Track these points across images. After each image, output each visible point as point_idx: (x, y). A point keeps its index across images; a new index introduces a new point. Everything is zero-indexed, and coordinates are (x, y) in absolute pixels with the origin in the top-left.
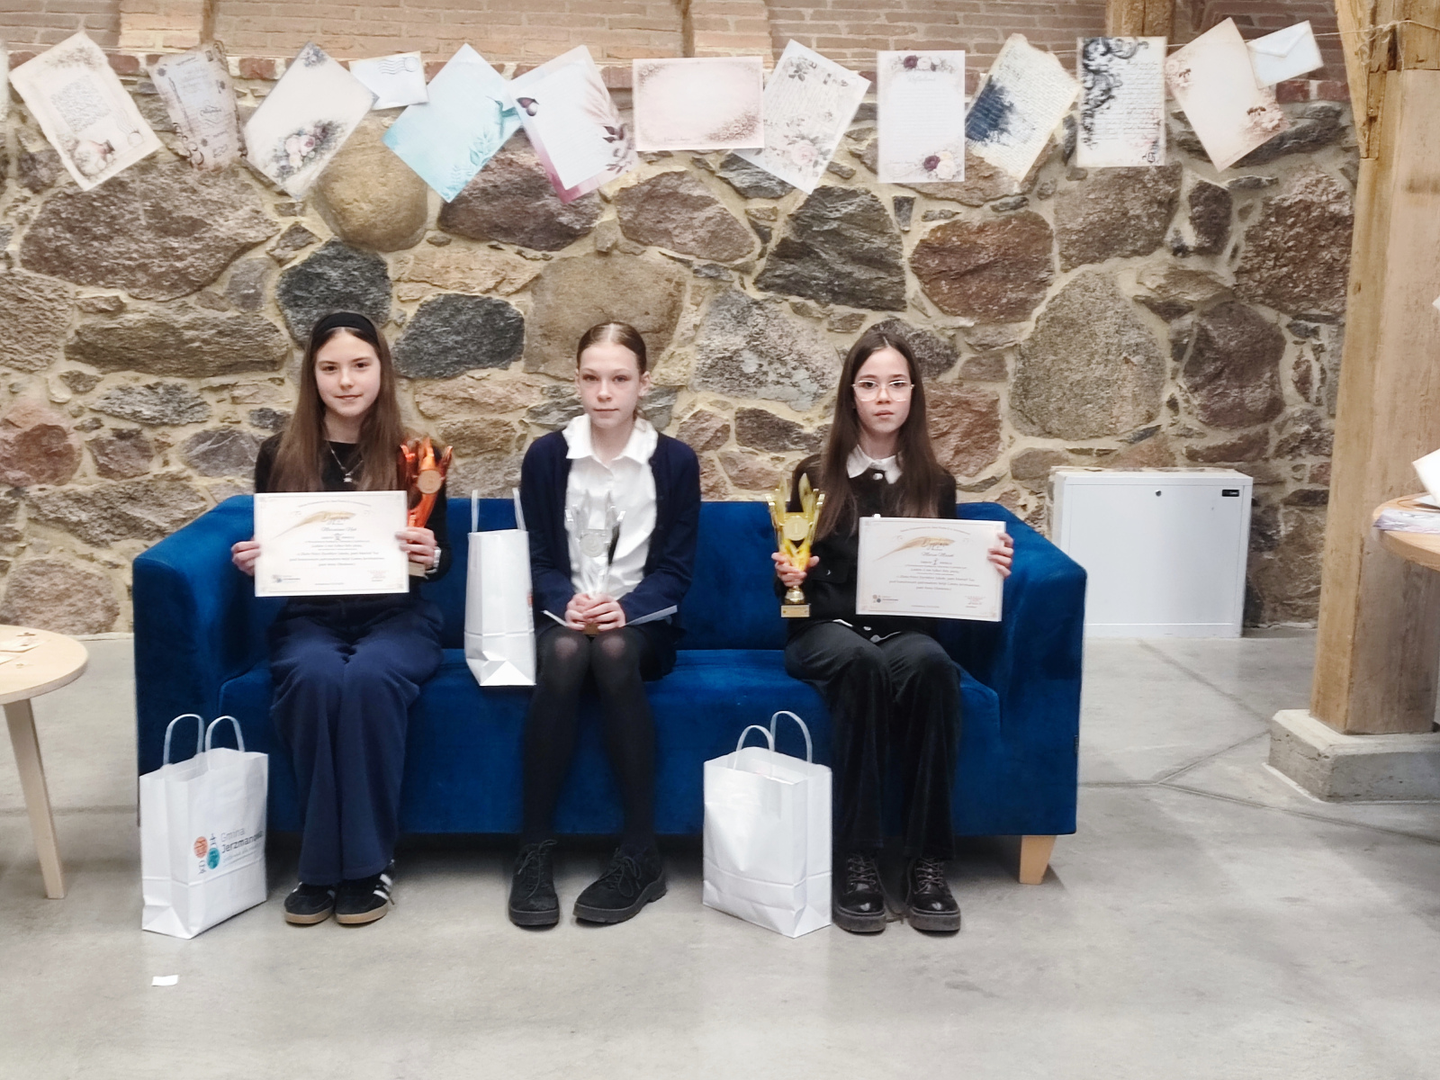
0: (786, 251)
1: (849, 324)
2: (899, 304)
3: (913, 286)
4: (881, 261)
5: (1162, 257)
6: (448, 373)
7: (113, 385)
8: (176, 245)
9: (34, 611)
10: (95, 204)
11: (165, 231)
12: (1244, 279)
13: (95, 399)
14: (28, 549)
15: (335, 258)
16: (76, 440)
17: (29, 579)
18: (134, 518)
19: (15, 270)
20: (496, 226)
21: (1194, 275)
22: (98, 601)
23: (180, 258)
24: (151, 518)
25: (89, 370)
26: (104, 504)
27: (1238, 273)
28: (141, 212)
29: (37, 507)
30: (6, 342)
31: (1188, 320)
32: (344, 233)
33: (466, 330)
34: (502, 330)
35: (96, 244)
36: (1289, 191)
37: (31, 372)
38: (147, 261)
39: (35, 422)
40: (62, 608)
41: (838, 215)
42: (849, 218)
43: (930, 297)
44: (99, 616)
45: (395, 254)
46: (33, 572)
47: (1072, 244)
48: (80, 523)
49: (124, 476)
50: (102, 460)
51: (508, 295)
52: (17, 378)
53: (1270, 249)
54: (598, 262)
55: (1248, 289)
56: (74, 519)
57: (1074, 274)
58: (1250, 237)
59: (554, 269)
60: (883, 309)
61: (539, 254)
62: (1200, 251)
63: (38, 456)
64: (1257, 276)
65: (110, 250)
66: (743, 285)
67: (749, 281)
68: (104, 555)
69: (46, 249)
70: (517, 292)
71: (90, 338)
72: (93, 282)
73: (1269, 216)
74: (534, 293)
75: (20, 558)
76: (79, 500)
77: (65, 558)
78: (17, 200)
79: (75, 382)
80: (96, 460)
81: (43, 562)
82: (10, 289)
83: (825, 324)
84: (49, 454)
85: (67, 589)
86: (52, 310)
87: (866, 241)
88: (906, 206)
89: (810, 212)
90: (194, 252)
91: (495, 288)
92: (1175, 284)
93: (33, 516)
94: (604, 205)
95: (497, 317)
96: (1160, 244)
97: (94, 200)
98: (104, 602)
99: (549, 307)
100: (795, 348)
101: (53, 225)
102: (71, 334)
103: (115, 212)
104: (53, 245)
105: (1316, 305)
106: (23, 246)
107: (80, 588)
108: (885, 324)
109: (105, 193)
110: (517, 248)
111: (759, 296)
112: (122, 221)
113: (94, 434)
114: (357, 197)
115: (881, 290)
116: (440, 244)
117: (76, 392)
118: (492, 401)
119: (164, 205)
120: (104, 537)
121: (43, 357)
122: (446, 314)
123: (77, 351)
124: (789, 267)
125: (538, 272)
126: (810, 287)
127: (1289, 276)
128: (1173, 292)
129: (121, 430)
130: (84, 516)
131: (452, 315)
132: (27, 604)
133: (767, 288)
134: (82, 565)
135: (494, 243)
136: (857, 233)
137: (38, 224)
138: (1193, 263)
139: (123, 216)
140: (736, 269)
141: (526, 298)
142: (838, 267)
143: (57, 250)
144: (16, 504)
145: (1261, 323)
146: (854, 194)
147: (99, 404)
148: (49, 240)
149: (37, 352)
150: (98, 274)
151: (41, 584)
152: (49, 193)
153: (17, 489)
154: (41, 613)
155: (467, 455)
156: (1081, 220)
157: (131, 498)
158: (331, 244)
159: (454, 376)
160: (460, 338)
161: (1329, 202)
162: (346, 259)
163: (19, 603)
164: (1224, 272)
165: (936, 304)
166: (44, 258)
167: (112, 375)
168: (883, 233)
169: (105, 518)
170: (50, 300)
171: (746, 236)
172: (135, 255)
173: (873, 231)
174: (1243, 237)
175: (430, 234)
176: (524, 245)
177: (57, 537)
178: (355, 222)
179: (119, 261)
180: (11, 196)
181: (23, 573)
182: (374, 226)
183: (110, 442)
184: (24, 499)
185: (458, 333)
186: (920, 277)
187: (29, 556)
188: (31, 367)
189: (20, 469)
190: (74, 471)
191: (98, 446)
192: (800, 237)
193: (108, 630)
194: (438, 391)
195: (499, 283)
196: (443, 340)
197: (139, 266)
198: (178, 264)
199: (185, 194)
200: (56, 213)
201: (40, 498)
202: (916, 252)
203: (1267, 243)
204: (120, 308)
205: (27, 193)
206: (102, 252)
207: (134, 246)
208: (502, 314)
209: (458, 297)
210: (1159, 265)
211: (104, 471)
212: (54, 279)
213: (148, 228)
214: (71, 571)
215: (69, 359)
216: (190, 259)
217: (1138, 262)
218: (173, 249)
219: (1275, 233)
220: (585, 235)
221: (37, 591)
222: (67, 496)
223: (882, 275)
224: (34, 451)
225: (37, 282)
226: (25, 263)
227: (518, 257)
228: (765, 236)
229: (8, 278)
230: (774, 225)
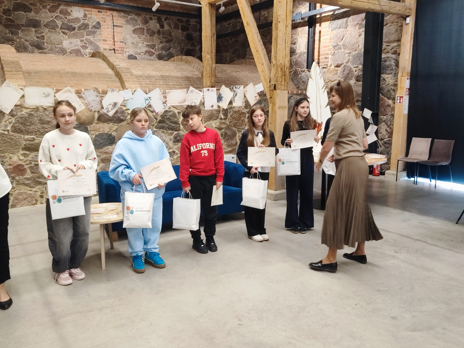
0: (160, 122)
1: (172, 134)
2: (179, 130)
3: (182, 127)
4: (176, 123)
5: (218, 120)
6: (102, 148)
7: (33, 155)
8: (45, 126)
9: (19, 203)
10: (27, 119)
11: (43, 124)
12: (230, 123)
13: (30, 158)
14: (17, 190)
15: (78, 127)
16: (26, 167)
17: (18, 196)
18: (40, 181)
19: (10, 133)
20: (109, 119)
21: (224, 123)
22: (34, 199)
23: (46, 129)
24: (44, 181)
25: (28, 153)
26: (33, 179)
27: (230, 122)
28: (37, 120)
29: (18, 181)
30: (8, 148)
31: (223, 130)
32: (80, 122)
33: (104, 139)
34: (111, 139)
35: (27, 127)
36: (236, 109)
37: (14, 154)
38: (39, 130)
39: (17, 164)
40: (26, 201)
41: (169, 115)
42: (170, 116)
43: (184, 128)
44: (34, 202)
45: (89, 126)
46: (18, 195)
47: (206, 118)
48: (28, 183)
49: (37, 173)
50: (32, 170)
51: (112, 132)
52: (11, 155)
53: (234, 118)
54: (128, 125)
55: (231, 125)
56: (27, 183)
57: (206, 124)
58: (231, 116)
59: (119, 127)
60: (177, 131)
61: (117, 124)
62: (224, 119)
63: (18, 171)
64: (232, 122)
65: (31, 128)
66: (153, 128)
67: (154, 127)
68: (34, 189)
69: (17, 128)
70: (113, 132)
71: (28, 146)
72: (28, 134)
73: (233, 113)
74: (116, 132)
75: (15, 192)
76: (28, 179)
77: (25, 191)
78: (8, 119)
79: (24, 155)
80: (31, 170)
81: (20, 192)
82: (9, 137)
83: (167, 134)
84: (20, 170)
85: (27, 197)
86: (19, 141)
87: (174, 119)
88: (180, 113)
89: (164, 115)
90: (49, 127)
91: (109, 131)
92: (221, 124)
93: (17, 183)
94: (128, 115)
95: (110, 136)
96: (218, 118)
97: (27, 118)
98: (35, 199)
99: (119, 134)
100: (163, 139)
101: (18, 123)
102: (23, 145)
103: (31, 120)
104: (18, 127)
105: (241, 127)
106: (11, 128)
107: (29, 197)
108: (177, 134)
109: (29, 116)
110: (112, 123)
111: (156, 130)
112: (33, 122)
113: (30, 165)
114: (82, 115)
115: (177, 128)
116: (97, 124)
117: (25, 157)
118: (110, 152)
119: (42, 118)
120: (34, 186)
121: (17, 151)
122: (100, 136)
123: (24, 149)
124: (161, 124)
125: (117, 127)
126: (165, 128)
127: (237, 122)
128: (221, 126)
129: (36, 164)
130: (29, 182)
131: (102, 137)
132: (18, 201)
133: (157, 128)
134: (29, 192)
135: (108, 123)
136: (172, 118)
137: (14, 123)
138: (223, 121)
139: (33, 121)
140: (152, 125)
141: (115, 133)
142: (169, 124)
143: (19, 128)
144: (13, 181)
145: (233, 130)
146: (171, 111)
147: (31, 159)
148: (17, 126)
149: (15, 149)
150: (28, 133)
151: (21, 197)
152: (16, 117)
153: (13, 178)
154: (21, 203)
155: (106, 163)
156: (207, 114)
157: (39, 177)
158: (77, 125)
159: (103, 148)
160: (103, 141)
161: (242, 110)
162: (80, 127)
163: (16, 201)
164: (227, 122)
165: (186, 130)
166: (16, 130)
167: (32, 153)
168: (176, 118)
169: (33, 182)
170: (18, 139)
171: (153, 119)
172: (36, 129)
173: (174, 117)
174: (230, 116)
175: (95, 122)
176: (114, 123)
177: (22, 187)
178: (82, 120)
179: (33, 130)
180: (7, 118)
181: (16, 195)
182: (86, 121)
183: (34, 167)
184: (15, 180)
185: (103, 140)
186: (183, 125)
187: (17, 192)
188: (14, 153)
189: (14, 174)
190: (26, 173)
191: (31, 168)
192: (163, 119)
193: (36, 204)
194: (100, 151)
195: (110, 130)
196: (100, 141)
197: (38, 131)
198: (46, 130)
199: (46, 116)
200: (18, 121)
201: (19, 179)
202: (182, 121)
203: (233, 117)
204: (34, 139)
205: (10, 117)
206: (29, 128)
207: (36, 127)
208: (111, 136)
209: (103, 133)
210: (218, 121)
211: (33, 173)
212: (19, 134)
213: (39, 123)
214: (27, 193)
215: (22, 150)
216: (49, 129)
217: (215, 121)
218: (45, 127)
219: (235, 115)
220: (125, 120)
221: (20, 198)
222: (25, 178)
223: (176, 125)
224: (17, 170)
225: (15, 135)
226: (12, 131)
227: (113, 125)
228: (156, 119)
229: (9, 135)
230: (158, 117)
